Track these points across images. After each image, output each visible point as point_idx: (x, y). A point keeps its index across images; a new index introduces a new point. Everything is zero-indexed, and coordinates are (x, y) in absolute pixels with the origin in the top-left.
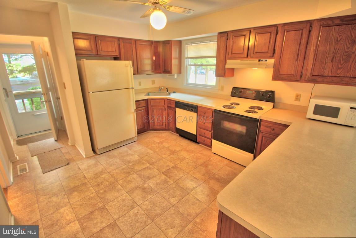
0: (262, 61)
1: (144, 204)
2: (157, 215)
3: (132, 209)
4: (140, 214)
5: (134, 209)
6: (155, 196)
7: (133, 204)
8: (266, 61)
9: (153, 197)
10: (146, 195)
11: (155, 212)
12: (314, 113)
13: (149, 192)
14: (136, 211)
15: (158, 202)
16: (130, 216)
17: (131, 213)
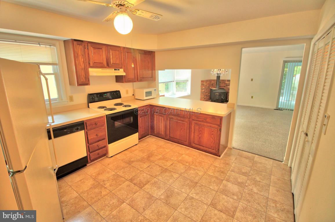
0: (116, 70)
1: (185, 191)
2: (192, 182)
3: (193, 198)
4: (195, 192)
5: (193, 197)
6: (174, 187)
7: (188, 199)
8: (119, 70)
9: (176, 188)
10: (175, 193)
11: (190, 184)
12: (146, 96)
13: (170, 192)
14: (194, 195)
15: (180, 183)
16: (200, 197)
17: (197, 197)
